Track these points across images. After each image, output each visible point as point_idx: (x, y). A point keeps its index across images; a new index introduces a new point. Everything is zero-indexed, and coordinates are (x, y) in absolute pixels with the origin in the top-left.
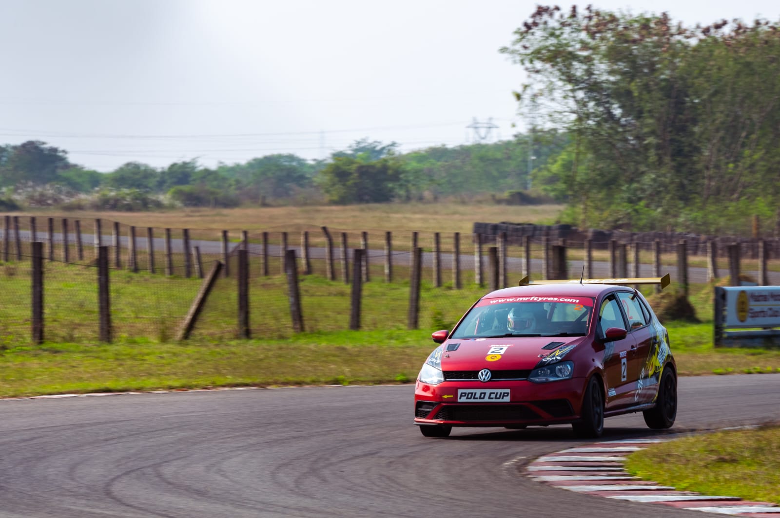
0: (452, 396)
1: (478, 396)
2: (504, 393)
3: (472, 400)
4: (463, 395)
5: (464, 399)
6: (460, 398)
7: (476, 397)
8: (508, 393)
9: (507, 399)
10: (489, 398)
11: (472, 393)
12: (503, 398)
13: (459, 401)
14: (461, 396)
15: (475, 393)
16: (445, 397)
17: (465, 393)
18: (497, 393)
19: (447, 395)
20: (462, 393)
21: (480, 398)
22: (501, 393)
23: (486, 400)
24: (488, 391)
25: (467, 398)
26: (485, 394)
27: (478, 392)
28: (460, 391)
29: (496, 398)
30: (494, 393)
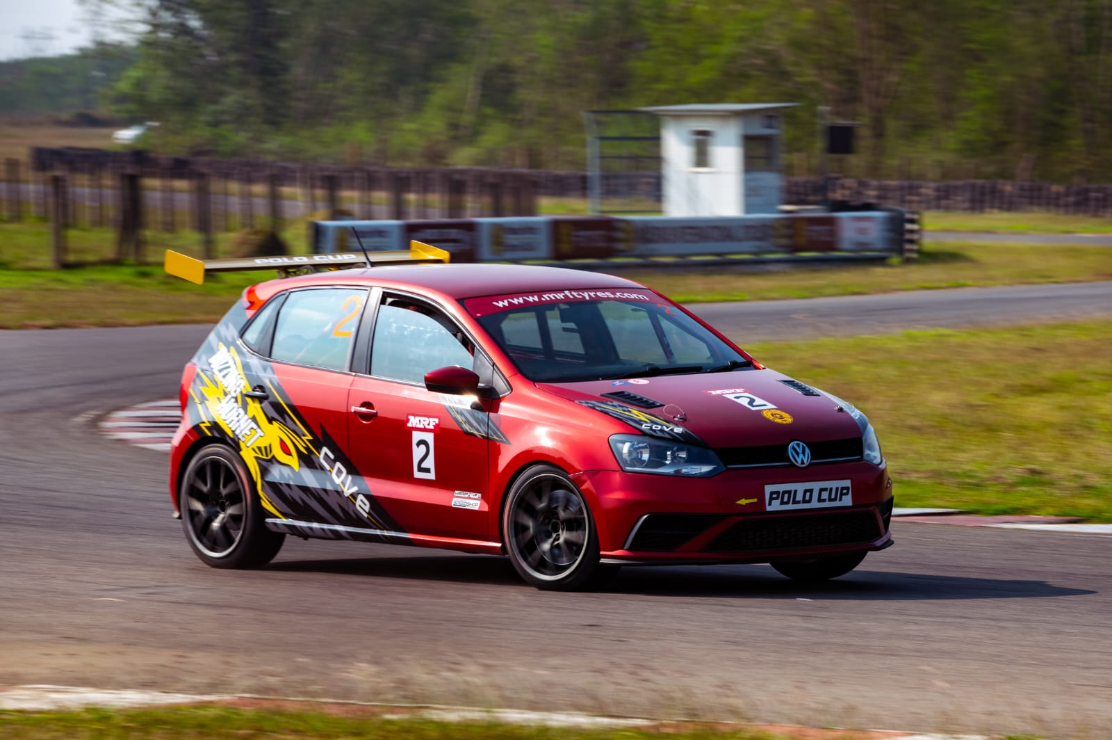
0: (755, 500)
1: (799, 497)
2: (843, 489)
3: (791, 507)
4: (775, 496)
5: (775, 506)
6: (770, 504)
7: (797, 499)
8: (847, 488)
9: (847, 501)
10: (820, 500)
11: (789, 492)
12: (840, 500)
13: (769, 509)
14: (771, 499)
15: (796, 491)
16: (743, 502)
17: (778, 493)
18: (831, 489)
19: (746, 498)
20: (772, 493)
21: (804, 501)
22: (837, 489)
23: (815, 504)
24: (816, 486)
25: (782, 503)
26: (811, 491)
27: (800, 487)
28: (769, 489)
29: (830, 500)
30: (825, 489)
